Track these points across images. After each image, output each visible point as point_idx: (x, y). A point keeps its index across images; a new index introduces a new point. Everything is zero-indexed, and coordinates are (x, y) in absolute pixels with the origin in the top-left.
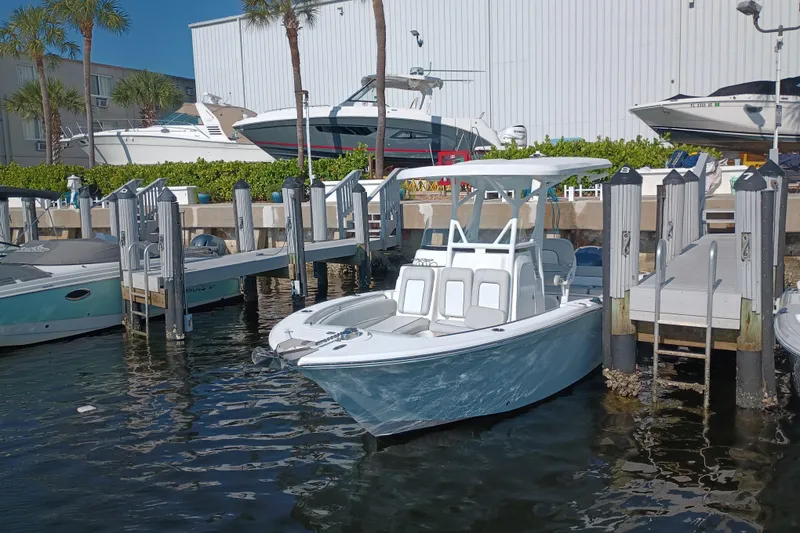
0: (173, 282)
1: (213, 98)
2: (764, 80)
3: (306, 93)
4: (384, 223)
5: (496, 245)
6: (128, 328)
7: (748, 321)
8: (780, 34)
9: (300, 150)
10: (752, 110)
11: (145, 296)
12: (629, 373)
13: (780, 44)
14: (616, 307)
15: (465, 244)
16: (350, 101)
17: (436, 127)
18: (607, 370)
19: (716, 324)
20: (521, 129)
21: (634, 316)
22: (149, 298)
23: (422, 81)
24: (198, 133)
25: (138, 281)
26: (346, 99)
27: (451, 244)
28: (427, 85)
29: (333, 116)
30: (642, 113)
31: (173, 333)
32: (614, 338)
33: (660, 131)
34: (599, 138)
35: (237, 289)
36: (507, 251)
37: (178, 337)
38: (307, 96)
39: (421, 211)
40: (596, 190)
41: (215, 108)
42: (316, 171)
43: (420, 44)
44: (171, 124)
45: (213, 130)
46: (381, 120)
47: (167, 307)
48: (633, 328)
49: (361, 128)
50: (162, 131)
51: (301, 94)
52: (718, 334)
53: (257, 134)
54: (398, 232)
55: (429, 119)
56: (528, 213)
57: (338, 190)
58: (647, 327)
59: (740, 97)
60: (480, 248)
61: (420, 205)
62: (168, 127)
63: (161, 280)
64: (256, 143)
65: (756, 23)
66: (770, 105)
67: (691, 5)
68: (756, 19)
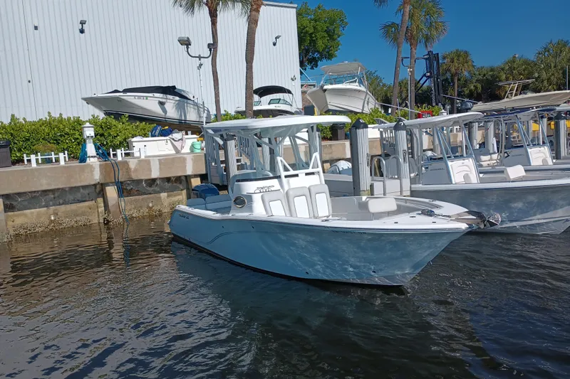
5: (310, 170)
8: (200, 60)
10: (162, 104)
13: (201, 65)
15: (292, 172)
27: (283, 174)
36: (318, 173)
59: (156, 95)
60: (301, 172)
65: (188, 51)
66: (168, 101)
67: (36, 28)
68: (188, 48)
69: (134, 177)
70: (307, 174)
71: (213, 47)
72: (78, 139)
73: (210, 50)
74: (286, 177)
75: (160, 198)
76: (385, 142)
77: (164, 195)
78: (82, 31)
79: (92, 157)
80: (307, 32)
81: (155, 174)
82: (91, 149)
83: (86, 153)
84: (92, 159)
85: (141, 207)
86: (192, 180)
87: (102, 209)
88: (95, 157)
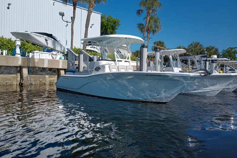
5: (127, 60)
8: (67, 23)
10: (46, 40)
15: (120, 59)
27: (117, 59)
59: (44, 36)
60: (123, 60)
66: (49, 40)
68: (62, 17)
69: (37, 65)
70: (125, 61)
71: (73, 19)
72: (9, 47)
73: (72, 20)
74: (118, 61)
75: (45, 77)
76: (138, 67)
77: (47, 76)
78: (8, 8)
79: (18, 54)
80: (104, 25)
81: (46, 66)
82: (18, 51)
83: (16, 52)
84: (18, 55)
85: (37, 80)
86: (61, 71)
87: (19, 79)
88: (20, 54)
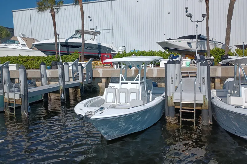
0: (24, 96)
1: (23, 35)
2: (191, 35)
3: (59, 35)
4: (87, 76)
5: (134, 82)
6: (6, 112)
7: (205, 101)
8: (197, 23)
9: (56, 52)
10: (189, 43)
11: (14, 101)
12: (173, 117)
13: (197, 26)
14: (169, 98)
15: (125, 81)
16: (72, 37)
17: (99, 46)
18: (167, 117)
19: (197, 102)
20: (124, 47)
21: (175, 101)
22: (15, 101)
23: (94, 32)
24: (18, 46)
25: (11, 96)
26: (70, 37)
27: (121, 82)
28: (96, 33)
29: (66, 42)
30: (160, 44)
31: (24, 113)
32: (169, 107)
33: (165, 49)
34: (149, 50)
35: (41, 98)
36: (138, 83)
37: (26, 114)
38: (59, 36)
39: (99, 72)
40: (151, 65)
41: (24, 38)
42: (62, 59)
43: (91, 20)
44: (8, 43)
45: (24, 46)
46: (83, 43)
47: (22, 104)
48: (174, 104)
49: (76, 46)
50: (5, 46)
51: (56, 35)
52: (197, 105)
53: (40, 47)
54: (92, 78)
55: (97, 44)
56: (131, 72)
57: (72, 65)
58: (178, 104)
59: (186, 40)
60: (130, 82)
61: (98, 70)
62: (7, 44)
63: (20, 95)
64: (40, 50)
65: (191, 20)
66: (193, 42)
67: (169, 13)
68: (191, 18)
73: (204, 17)
81: (155, 75)
